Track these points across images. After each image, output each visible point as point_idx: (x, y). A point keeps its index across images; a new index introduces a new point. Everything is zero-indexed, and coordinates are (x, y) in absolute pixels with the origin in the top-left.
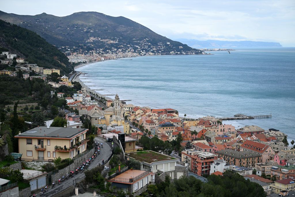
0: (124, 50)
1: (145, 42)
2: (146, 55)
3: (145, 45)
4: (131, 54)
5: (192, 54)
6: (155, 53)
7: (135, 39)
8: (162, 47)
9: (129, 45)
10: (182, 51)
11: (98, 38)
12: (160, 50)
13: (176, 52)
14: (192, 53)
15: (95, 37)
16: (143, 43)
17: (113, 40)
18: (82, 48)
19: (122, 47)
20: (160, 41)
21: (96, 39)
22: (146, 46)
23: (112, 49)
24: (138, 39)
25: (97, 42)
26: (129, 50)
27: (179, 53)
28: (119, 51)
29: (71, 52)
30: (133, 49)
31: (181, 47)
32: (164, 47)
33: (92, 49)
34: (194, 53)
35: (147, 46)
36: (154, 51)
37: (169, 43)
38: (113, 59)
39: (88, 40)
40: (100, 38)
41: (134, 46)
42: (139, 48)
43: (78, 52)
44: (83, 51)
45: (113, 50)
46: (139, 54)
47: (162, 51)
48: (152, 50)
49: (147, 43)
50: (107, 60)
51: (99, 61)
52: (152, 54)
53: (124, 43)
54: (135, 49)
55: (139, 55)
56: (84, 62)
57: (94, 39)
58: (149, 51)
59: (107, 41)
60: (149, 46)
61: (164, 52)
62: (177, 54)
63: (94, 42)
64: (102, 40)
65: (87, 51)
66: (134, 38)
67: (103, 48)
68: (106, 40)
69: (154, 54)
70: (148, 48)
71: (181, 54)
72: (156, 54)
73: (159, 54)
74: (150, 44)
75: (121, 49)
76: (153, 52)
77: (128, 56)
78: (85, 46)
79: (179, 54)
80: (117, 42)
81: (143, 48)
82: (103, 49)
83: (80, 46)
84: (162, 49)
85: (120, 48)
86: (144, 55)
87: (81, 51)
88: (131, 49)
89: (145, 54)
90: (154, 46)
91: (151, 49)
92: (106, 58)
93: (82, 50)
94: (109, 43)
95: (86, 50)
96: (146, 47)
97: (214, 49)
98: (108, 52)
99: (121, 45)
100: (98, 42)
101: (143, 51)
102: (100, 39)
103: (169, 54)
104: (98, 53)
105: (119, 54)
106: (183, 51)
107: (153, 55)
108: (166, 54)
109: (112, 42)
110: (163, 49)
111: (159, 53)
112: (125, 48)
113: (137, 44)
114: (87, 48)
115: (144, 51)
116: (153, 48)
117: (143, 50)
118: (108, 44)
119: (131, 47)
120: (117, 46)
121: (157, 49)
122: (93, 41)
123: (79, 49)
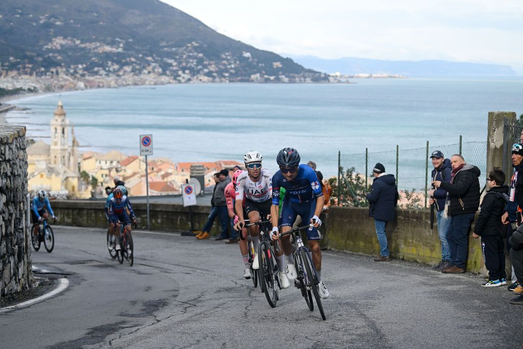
0: (137, 69)
1: (190, 52)
2: (192, 82)
3: (190, 57)
4: (154, 78)
5: (305, 81)
6: (214, 77)
7: (164, 44)
8: (230, 64)
9: (150, 58)
10: (280, 73)
11: (75, 39)
12: (227, 71)
13: (266, 76)
14: (305, 78)
15: (65, 38)
16: (184, 54)
17: (113, 43)
18: (31, 60)
19: (133, 62)
20: (227, 49)
21: (69, 42)
22: (191, 60)
23: (107, 66)
24: (173, 43)
25: (70, 48)
26: (150, 68)
27: (272, 78)
28: (125, 71)
29: (3, 69)
30: (160, 66)
31: (277, 64)
32: (235, 63)
33: (57, 64)
34: (308, 80)
35: (195, 61)
36: (212, 72)
37: (247, 55)
38: (109, 87)
39: (48, 45)
40: (78, 39)
41: (161, 61)
42: (175, 64)
43: (21, 70)
44: (33, 69)
45: (109, 67)
46: (175, 79)
47: (231, 74)
48: (206, 70)
49: (195, 54)
50: (91, 87)
51: (70, 89)
52: (206, 78)
53: (138, 52)
54: (165, 67)
55: (174, 81)
56: (30, 90)
57: (64, 42)
58: (198, 72)
59: (96, 48)
60: (200, 61)
61: (236, 75)
62: (267, 81)
63: (63, 50)
64: (83, 46)
65: (43, 69)
66: (163, 40)
67: (86, 63)
68: (93, 45)
69: (211, 79)
70: (197, 66)
71: (278, 80)
72: (217, 79)
73: (223, 79)
74: (201, 55)
75: (131, 67)
76: (209, 74)
77: (147, 82)
78: (38, 55)
79: (272, 82)
80: (120, 50)
81: (184, 64)
82: (84, 66)
83: (25, 57)
84: (232, 68)
85: (127, 64)
86: (185, 82)
87: (28, 67)
88: (154, 68)
89: (189, 80)
90: (212, 60)
91: (205, 66)
92: (89, 85)
93: (30, 66)
94: (100, 50)
95: (43, 66)
96: (192, 62)
97: (356, 75)
98: (97, 73)
99: (130, 56)
100: (76, 49)
101: (184, 72)
102: (78, 42)
103: (248, 81)
104: (72, 75)
105: (123, 77)
106: (282, 74)
107: (209, 81)
108: (242, 81)
109: (108, 49)
110: (235, 69)
111: (224, 77)
112: (139, 64)
113: (171, 55)
114: (45, 60)
115: (187, 71)
116: (210, 65)
117: (184, 69)
118: (97, 55)
119: (156, 61)
120: (120, 60)
121: (219, 68)
122: (62, 46)
123: (24, 64)
